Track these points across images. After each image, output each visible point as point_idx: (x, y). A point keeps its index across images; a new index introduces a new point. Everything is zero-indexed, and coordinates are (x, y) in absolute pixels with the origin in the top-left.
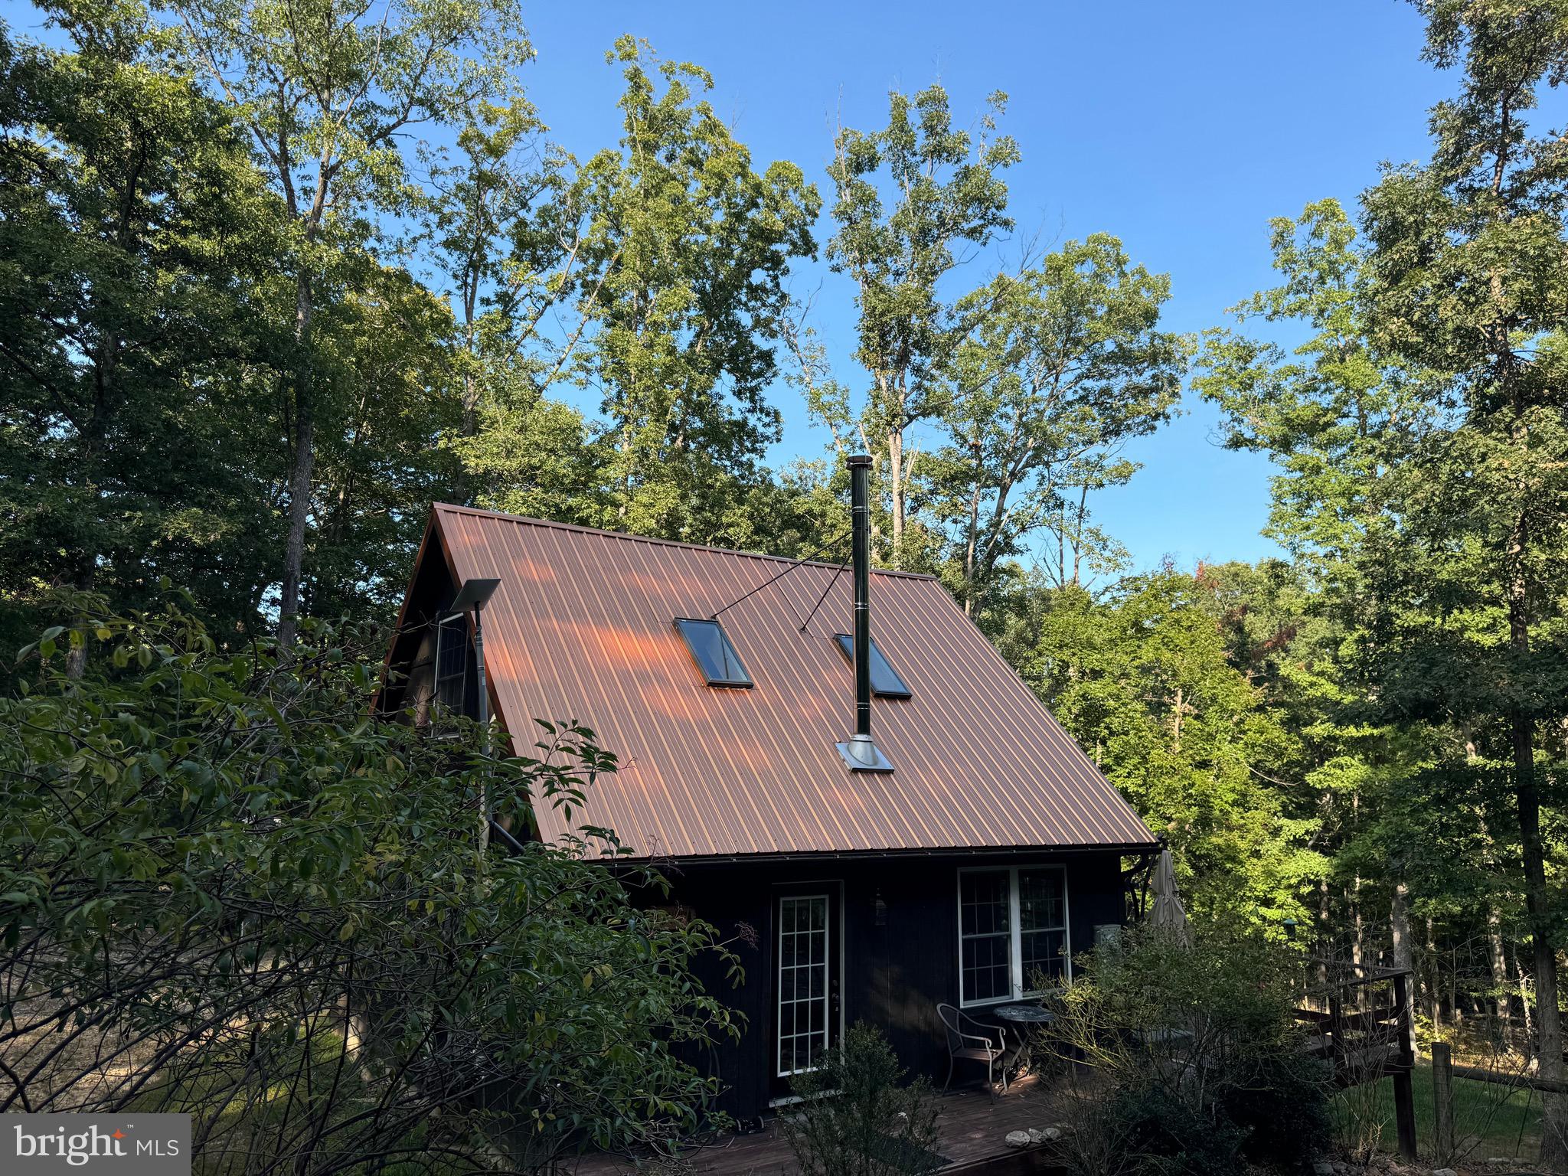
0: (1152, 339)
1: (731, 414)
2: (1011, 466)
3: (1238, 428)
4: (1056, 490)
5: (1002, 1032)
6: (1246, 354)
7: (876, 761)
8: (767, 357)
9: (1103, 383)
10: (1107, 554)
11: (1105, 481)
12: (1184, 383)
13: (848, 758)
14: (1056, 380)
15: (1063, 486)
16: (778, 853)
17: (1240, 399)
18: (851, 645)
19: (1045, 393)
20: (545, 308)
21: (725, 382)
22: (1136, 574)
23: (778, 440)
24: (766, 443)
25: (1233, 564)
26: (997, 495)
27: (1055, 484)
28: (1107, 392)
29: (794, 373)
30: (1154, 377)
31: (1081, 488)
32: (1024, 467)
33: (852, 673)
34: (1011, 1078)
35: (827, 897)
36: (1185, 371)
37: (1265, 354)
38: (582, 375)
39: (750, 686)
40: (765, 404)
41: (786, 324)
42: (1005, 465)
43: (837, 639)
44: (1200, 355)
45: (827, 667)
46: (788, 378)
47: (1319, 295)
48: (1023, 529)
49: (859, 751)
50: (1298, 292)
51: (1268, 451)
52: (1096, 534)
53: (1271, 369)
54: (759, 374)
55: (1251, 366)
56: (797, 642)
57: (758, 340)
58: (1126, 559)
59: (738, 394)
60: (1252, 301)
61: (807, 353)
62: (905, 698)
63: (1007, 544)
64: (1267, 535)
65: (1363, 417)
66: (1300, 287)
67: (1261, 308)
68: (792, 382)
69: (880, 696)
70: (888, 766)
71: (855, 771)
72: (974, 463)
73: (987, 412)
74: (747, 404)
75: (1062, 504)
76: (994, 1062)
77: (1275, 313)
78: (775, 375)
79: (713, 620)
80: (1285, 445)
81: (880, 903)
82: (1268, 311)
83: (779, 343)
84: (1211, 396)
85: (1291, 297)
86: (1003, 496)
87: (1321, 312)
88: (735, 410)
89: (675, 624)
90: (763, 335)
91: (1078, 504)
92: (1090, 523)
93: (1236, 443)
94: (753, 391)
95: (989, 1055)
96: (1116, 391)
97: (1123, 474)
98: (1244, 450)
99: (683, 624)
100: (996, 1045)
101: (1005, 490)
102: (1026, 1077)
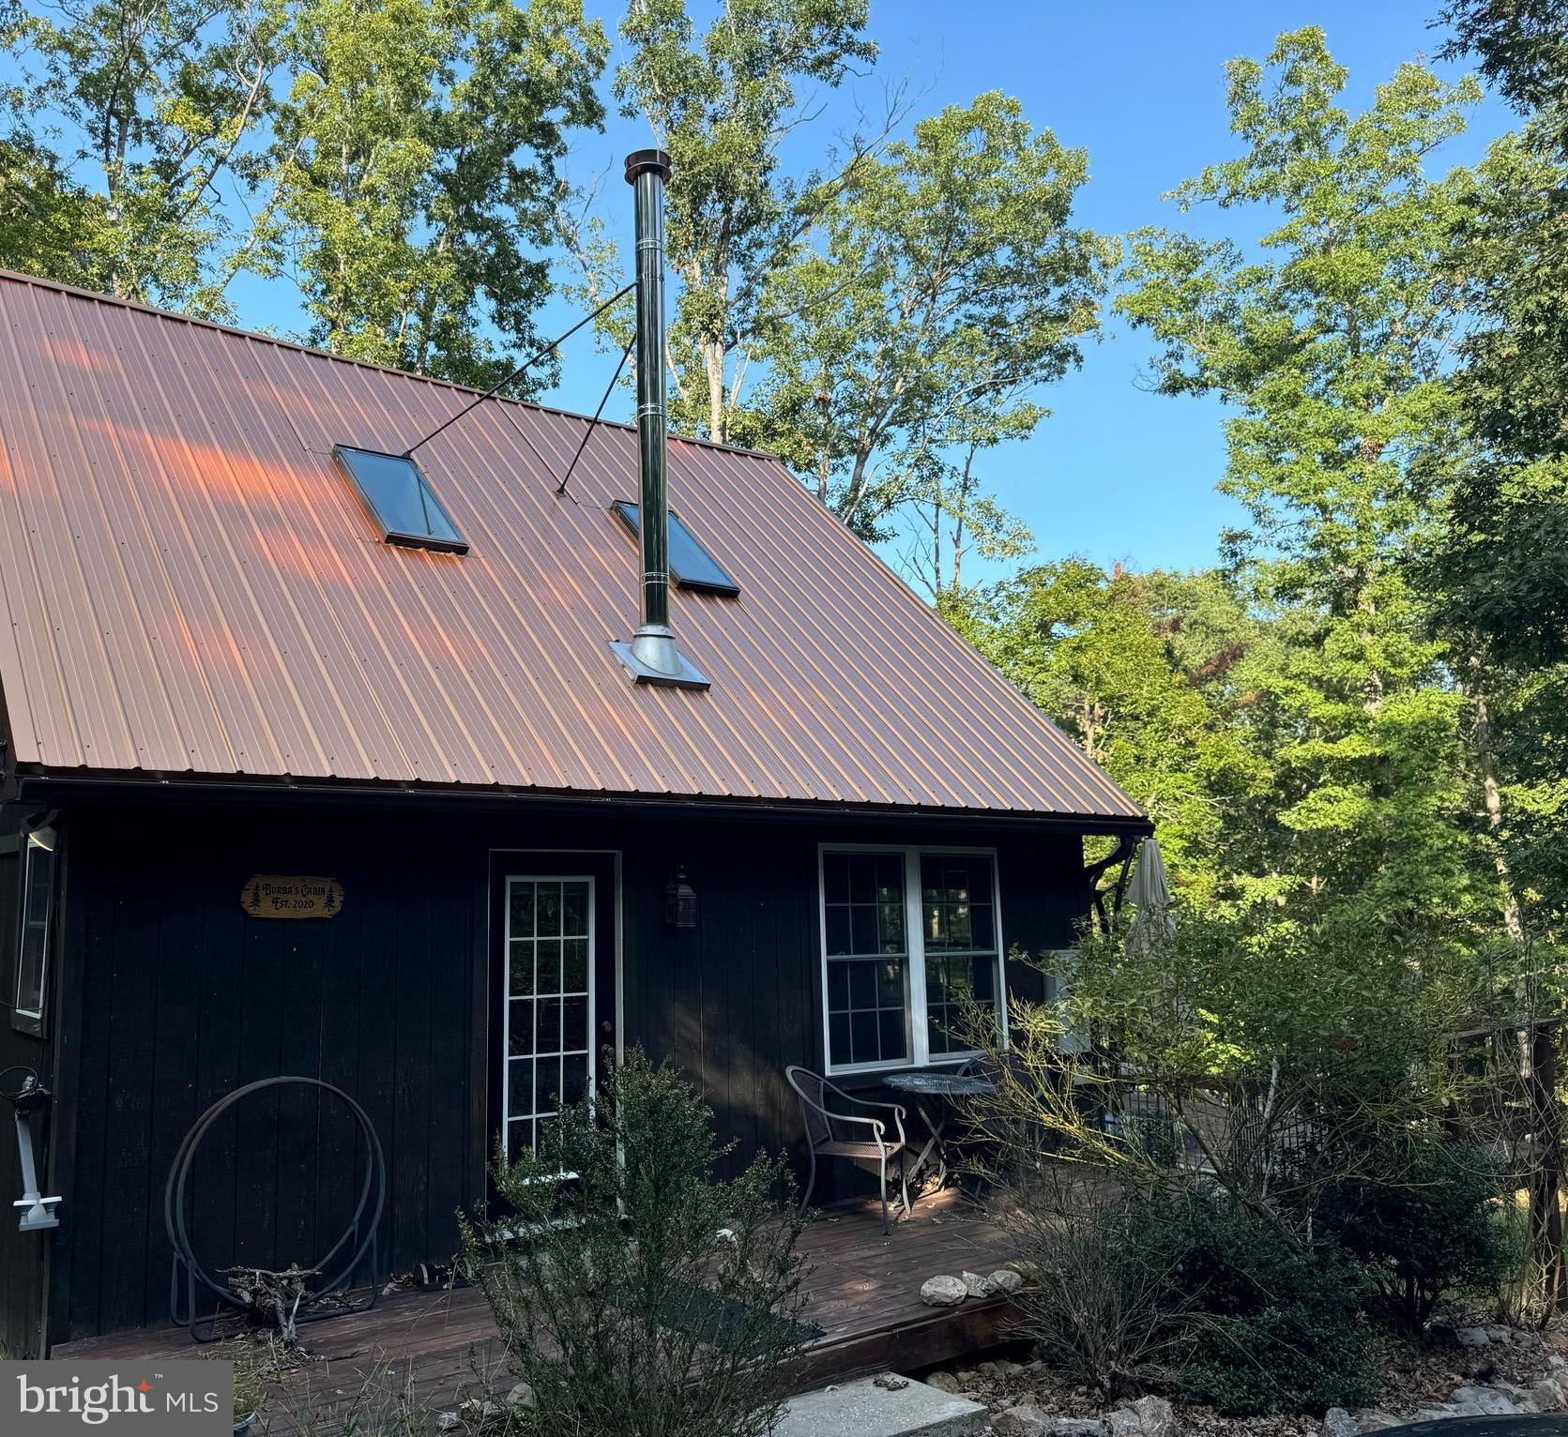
0: (1062, 241)
1: (491, 350)
2: (871, 422)
3: (1175, 367)
4: (934, 449)
5: (900, 1113)
6: (1188, 260)
7: (679, 668)
8: (539, 271)
9: (994, 310)
10: (1001, 536)
11: (1000, 435)
12: (1104, 305)
13: (631, 662)
14: (933, 299)
15: (941, 445)
16: (496, 787)
17: (1180, 321)
18: (637, 516)
19: (918, 319)
20: (216, 167)
21: (483, 305)
22: (1041, 563)
23: (555, 385)
24: (540, 392)
25: (1155, 573)
26: (852, 466)
27: (932, 441)
28: (999, 321)
29: (574, 282)
30: (1064, 300)
31: (967, 445)
32: (889, 424)
33: (639, 551)
34: (915, 1194)
35: (591, 880)
36: (1105, 291)
37: (1216, 257)
38: (271, 263)
39: (462, 550)
40: (537, 334)
41: (563, 223)
42: (864, 420)
43: (617, 507)
44: (1126, 266)
45: (600, 544)
46: (567, 291)
47: (1293, 166)
48: (889, 505)
49: (651, 654)
50: (1265, 164)
51: (1218, 392)
52: (987, 509)
53: (1223, 278)
54: (528, 295)
55: (1196, 276)
56: (553, 510)
57: (528, 251)
58: (1028, 542)
59: (499, 318)
60: (1200, 180)
61: (592, 253)
62: (730, 594)
63: (866, 526)
64: (1225, 490)
65: (1353, 329)
66: (1267, 156)
67: (1213, 190)
68: (572, 296)
69: (686, 587)
70: (699, 678)
71: (643, 681)
72: (821, 421)
73: (840, 346)
74: (513, 336)
75: (941, 470)
76: (890, 1161)
77: (1234, 193)
78: (549, 292)
79: (406, 457)
80: (1244, 377)
81: (685, 890)
82: (1223, 193)
83: (556, 251)
84: (1140, 320)
85: (1255, 171)
86: (861, 463)
87: (1297, 189)
88: (496, 346)
89: (335, 454)
90: (532, 241)
91: (962, 469)
92: (981, 494)
93: (1174, 386)
94: (519, 318)
95: (879, 1151)
96: (1011, 319)
97: (1024, 427)
98: (1185, 395)
99: (350, 456)
100: (891, 1136)
101: (862, 455)
102: (936, 1194)
